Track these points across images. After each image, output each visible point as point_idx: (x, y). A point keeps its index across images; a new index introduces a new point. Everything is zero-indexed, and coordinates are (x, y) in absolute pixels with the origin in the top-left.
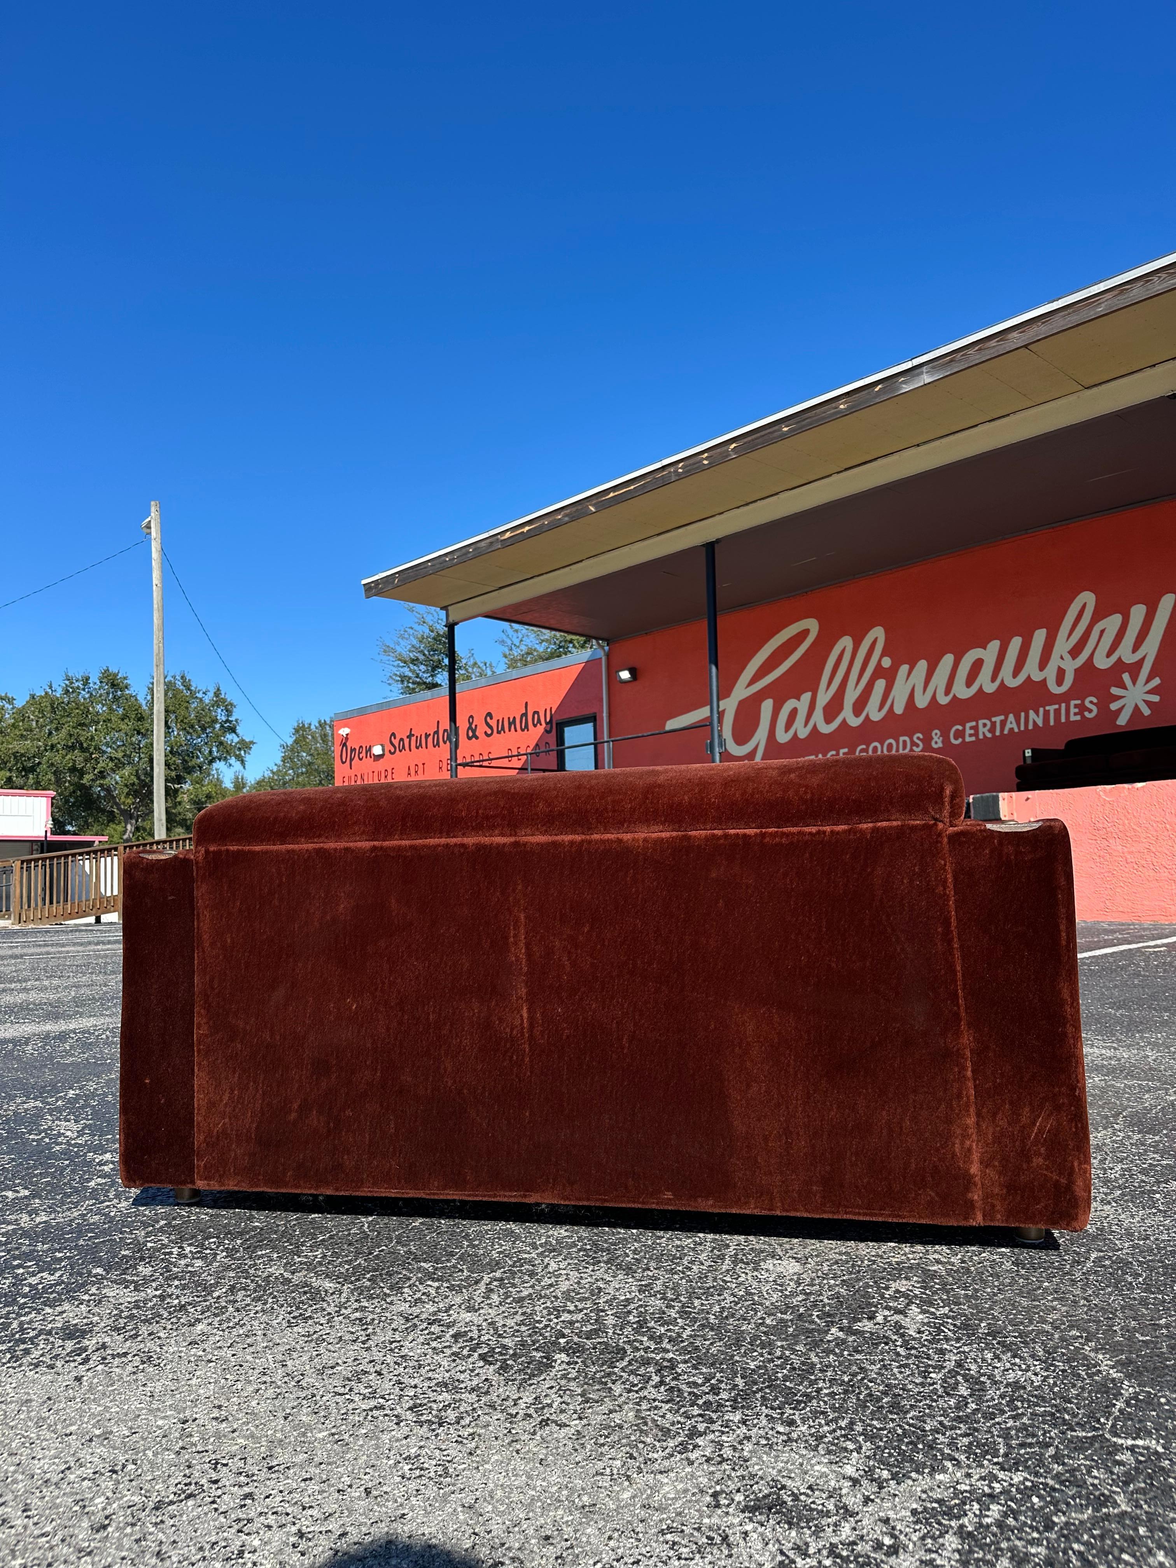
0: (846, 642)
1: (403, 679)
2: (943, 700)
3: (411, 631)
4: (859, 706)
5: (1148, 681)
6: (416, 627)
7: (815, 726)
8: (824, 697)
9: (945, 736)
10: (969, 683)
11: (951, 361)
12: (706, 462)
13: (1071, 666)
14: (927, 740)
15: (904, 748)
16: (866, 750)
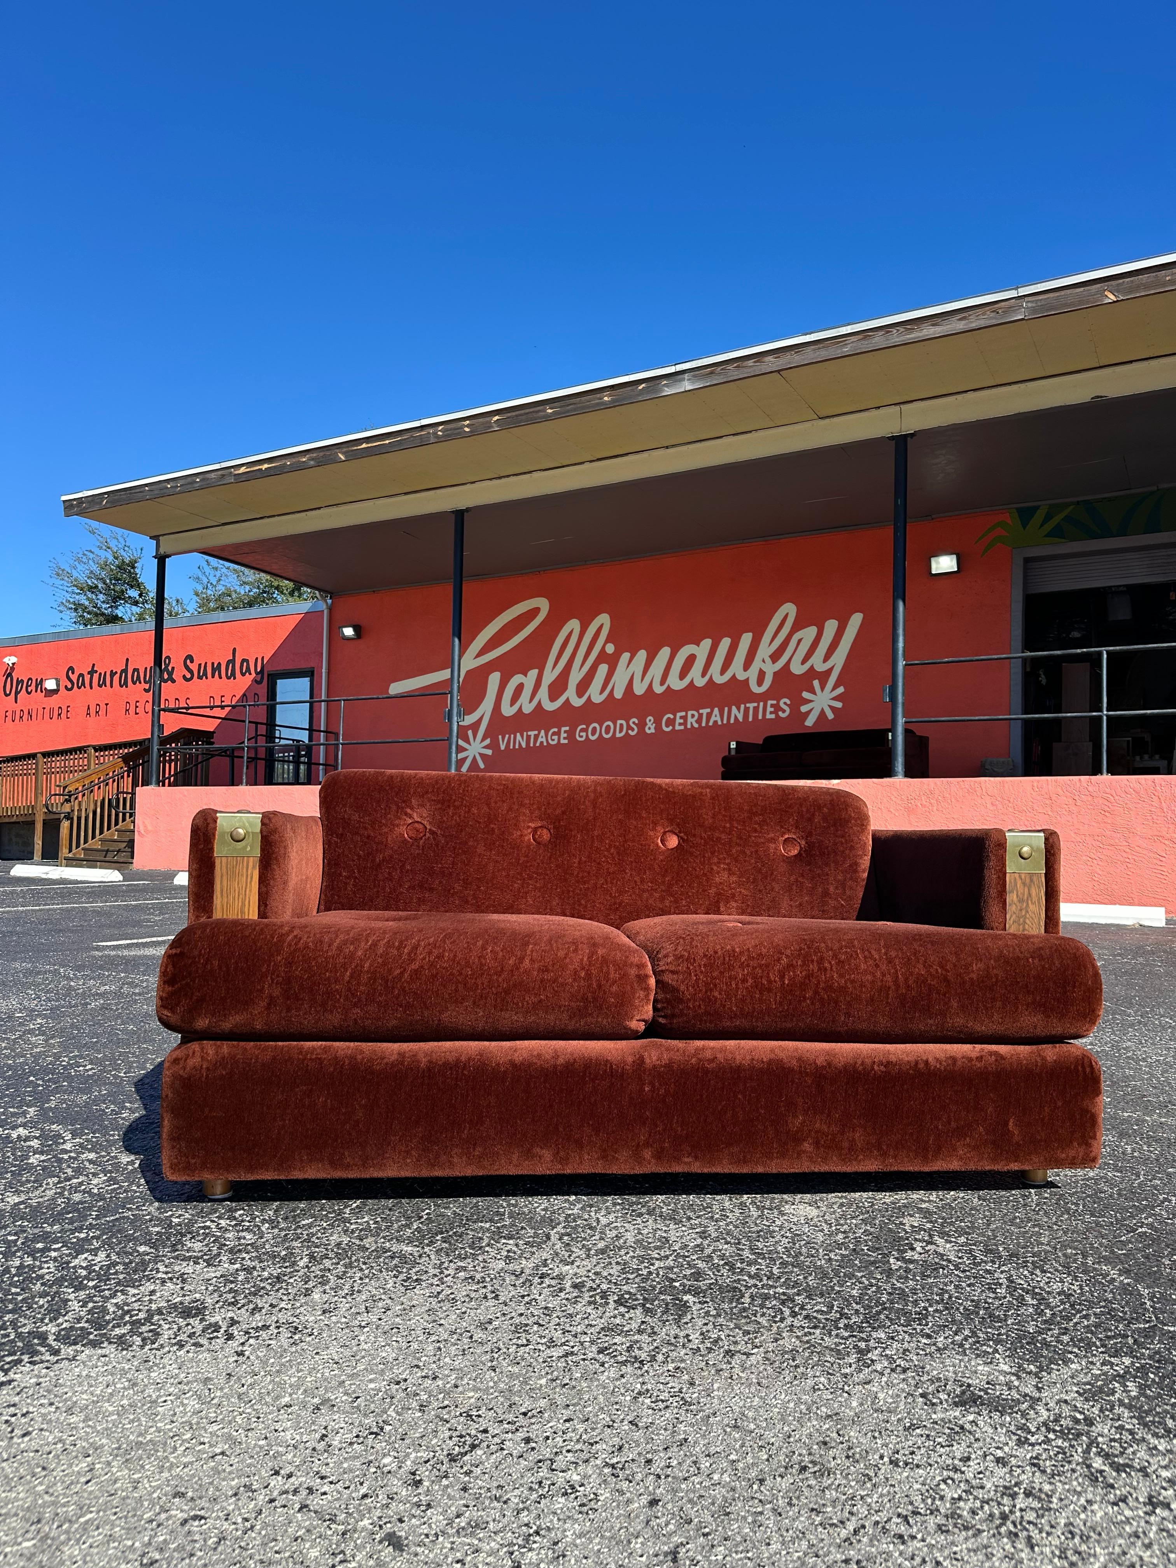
0: (574, 625)
1: (77, 607)
2: (659, 689)
3: (91, 556)
4: (583, 687)
5: (834, 689)
6: (97, 551)
7: (540, 702)
8: (550, 676)
9: (658, 722)
10: (683, 675)
11: (712, 373)
12: (467, 429)
13: (771, 669)
14: (642, 725)
15: (621, 731)
16: (585, 730)
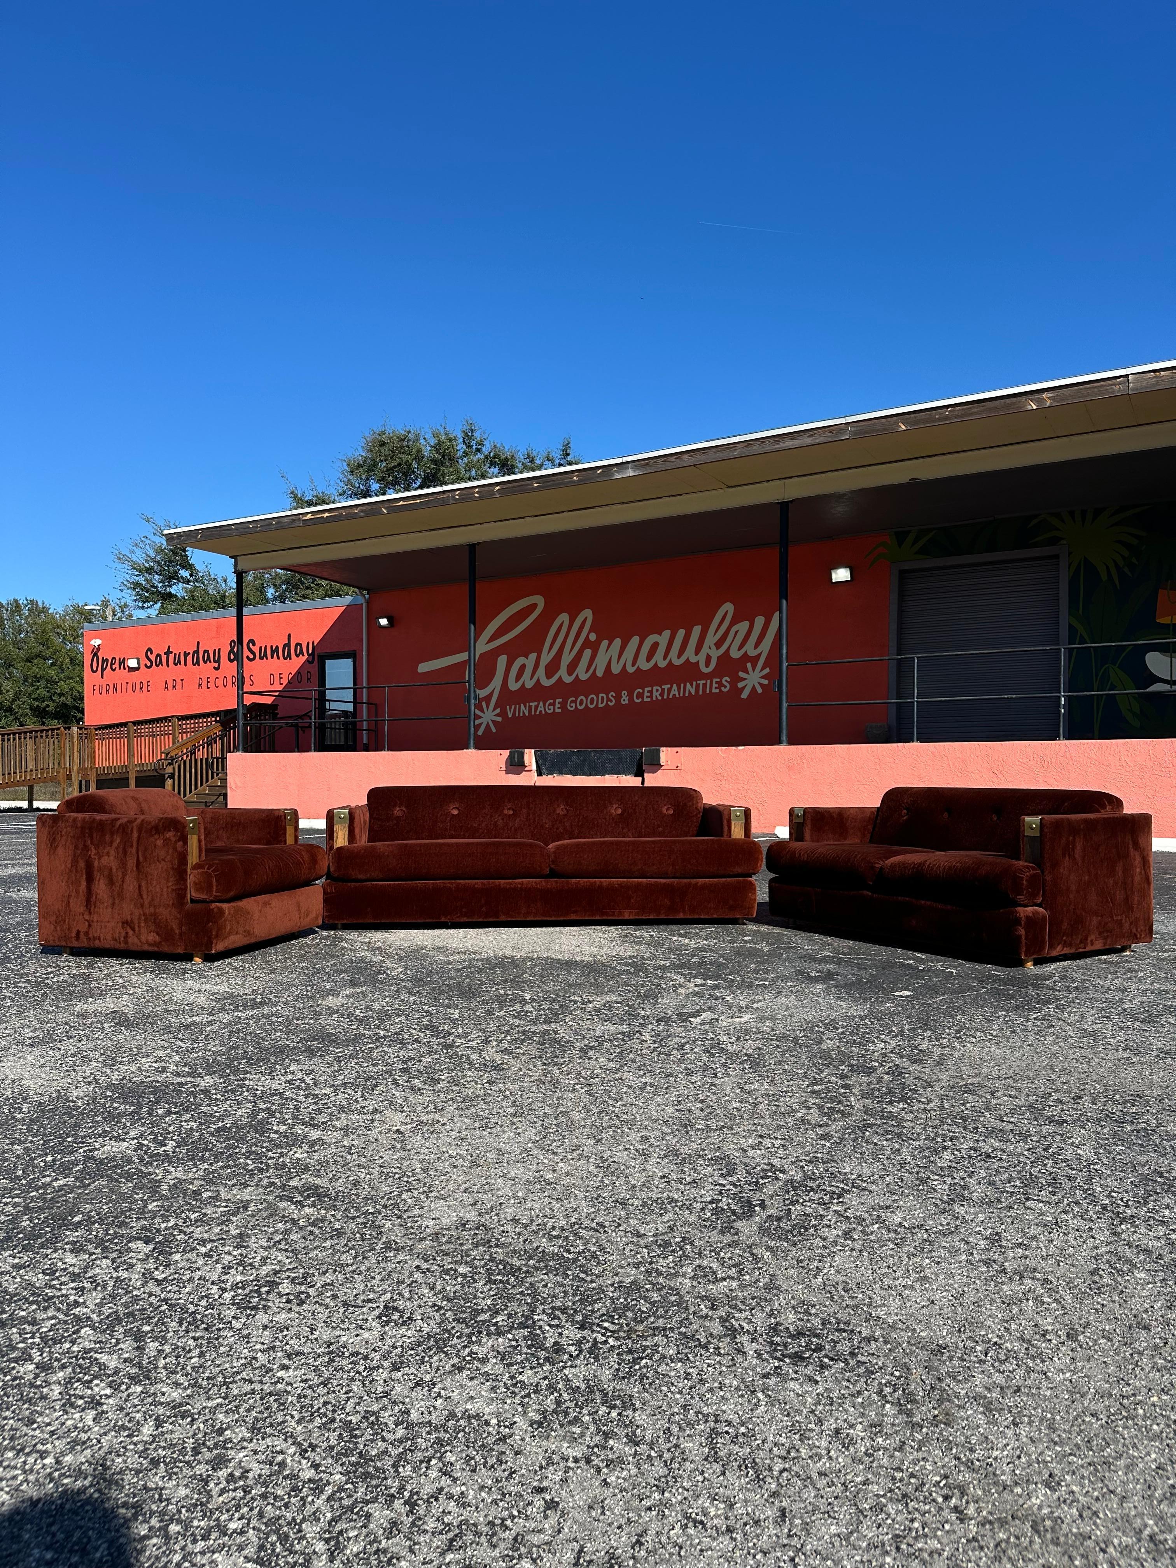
0: (564, 617)
2: (631, 669)
4: (572, 667)
5: (762, 670)
7: (538, 680)
8: (546, 659)
9: (630, 695)
10: (649, 658)
12: (478, 495)
13: (715, 654)
14: (618, 697)
15: (602, 703)
16: (575, 702)
